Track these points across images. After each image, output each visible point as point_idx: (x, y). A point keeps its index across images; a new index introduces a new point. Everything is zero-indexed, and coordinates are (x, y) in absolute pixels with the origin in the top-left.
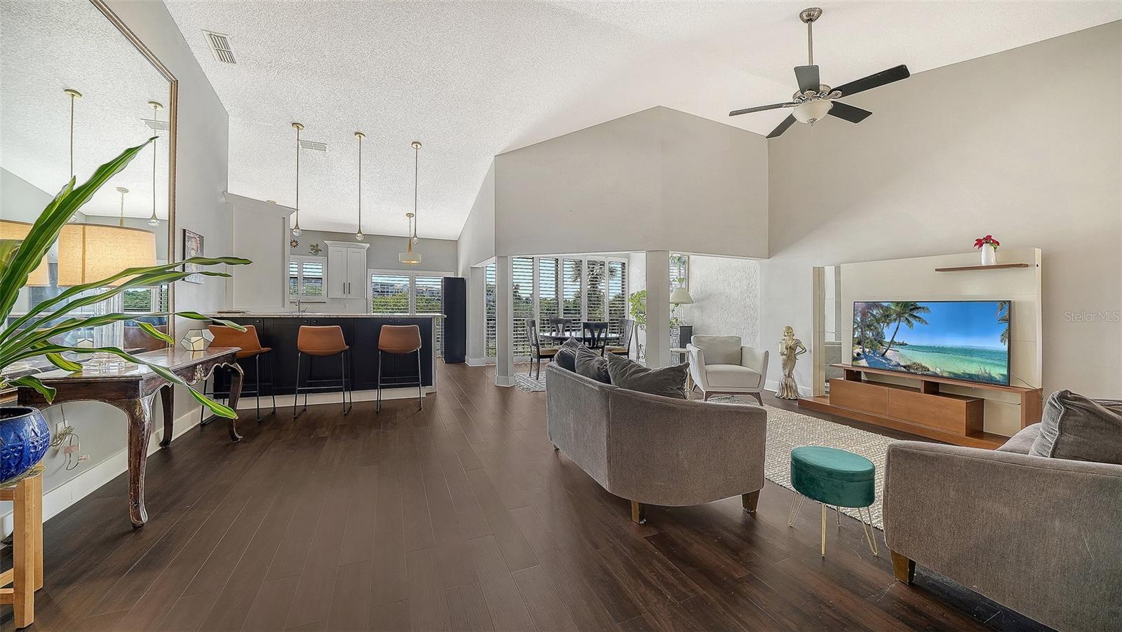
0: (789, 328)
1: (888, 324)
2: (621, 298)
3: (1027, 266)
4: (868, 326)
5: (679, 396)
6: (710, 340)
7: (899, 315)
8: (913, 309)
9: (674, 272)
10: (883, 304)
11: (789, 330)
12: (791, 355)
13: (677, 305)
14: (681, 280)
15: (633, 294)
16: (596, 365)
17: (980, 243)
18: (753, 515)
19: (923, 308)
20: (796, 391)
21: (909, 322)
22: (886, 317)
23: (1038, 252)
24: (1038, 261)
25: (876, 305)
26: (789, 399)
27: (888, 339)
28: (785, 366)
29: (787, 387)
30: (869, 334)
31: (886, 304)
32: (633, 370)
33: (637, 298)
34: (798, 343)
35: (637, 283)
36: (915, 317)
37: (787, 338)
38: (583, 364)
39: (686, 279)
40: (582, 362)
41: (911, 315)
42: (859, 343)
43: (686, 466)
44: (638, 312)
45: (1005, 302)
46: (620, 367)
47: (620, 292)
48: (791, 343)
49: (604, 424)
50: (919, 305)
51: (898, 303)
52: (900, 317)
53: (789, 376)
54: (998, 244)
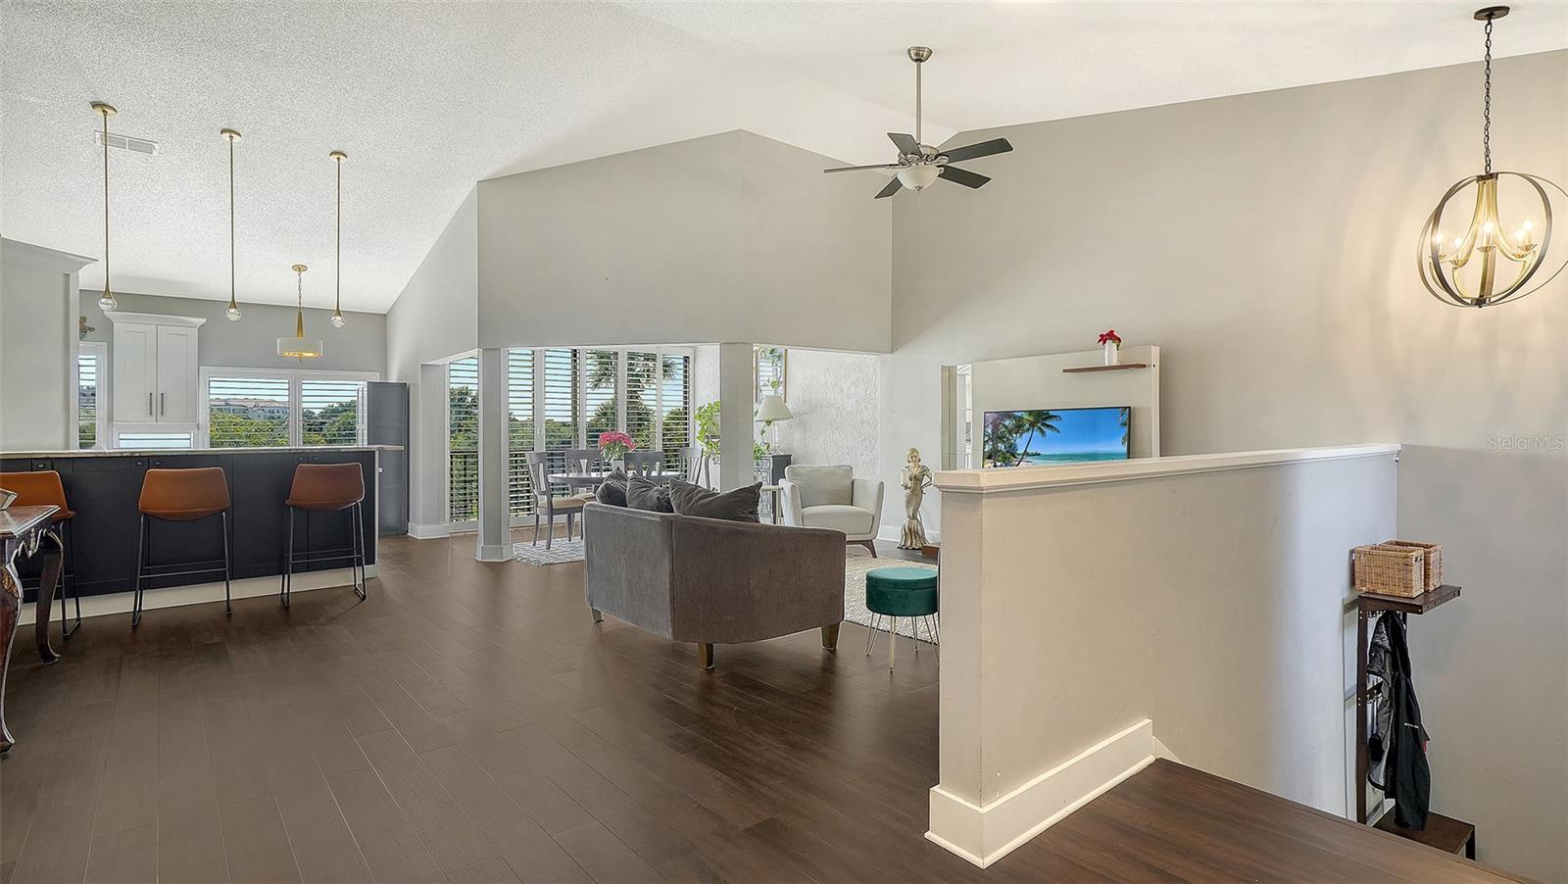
0: (914, 450)
1: (1021, 434)
2: (681, 417)
3: (1144, 366)
4: (999, 438)
5: (752, 520)
6: (811, 471)
7: (1032, 425)
8: (1045, 419)
9: (767, 371)
10: (1016, 414)
11: (914, 455)
12: (916, 487)
13: (769, 423)
14: (775, 385)
15: (701, 408)
16: (656, 495)
17: (1103, 339)
18: (834, 652)
19: (1055, 416)
20: (922, 538)
21: (1042, 432)
22: (1019, 428)
23: (1155, 352)
24: (1155, 359)
25: (1008, 415)
26: (914, 549)
27: (1021, 451)
28: (908, 502)
29: (913, 532)
30: (1001, 446)
31: (1019, 414)
32: (700, 495)
33: (705, 414)
34: (924, 471)
35: (708, 391)
36: (1048, 426)
37: (912, 464)
38: (638, 496)
39: (782, 382)
40: (636, 494)
41: (1043, 424)
42: (989, 458)
43: (758, 595)
44: (709, 438)
45: (1125, 408)
46: (684, 494)
47: (682, 404)
48: (916, 471)
49: (667, 562)
50: (1052, 413)
51: (1030, 413)
52: (1033, 426)
53: (914, 517)
54: (1120, 340)
